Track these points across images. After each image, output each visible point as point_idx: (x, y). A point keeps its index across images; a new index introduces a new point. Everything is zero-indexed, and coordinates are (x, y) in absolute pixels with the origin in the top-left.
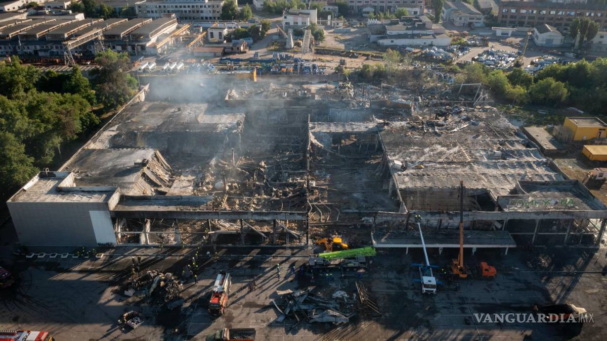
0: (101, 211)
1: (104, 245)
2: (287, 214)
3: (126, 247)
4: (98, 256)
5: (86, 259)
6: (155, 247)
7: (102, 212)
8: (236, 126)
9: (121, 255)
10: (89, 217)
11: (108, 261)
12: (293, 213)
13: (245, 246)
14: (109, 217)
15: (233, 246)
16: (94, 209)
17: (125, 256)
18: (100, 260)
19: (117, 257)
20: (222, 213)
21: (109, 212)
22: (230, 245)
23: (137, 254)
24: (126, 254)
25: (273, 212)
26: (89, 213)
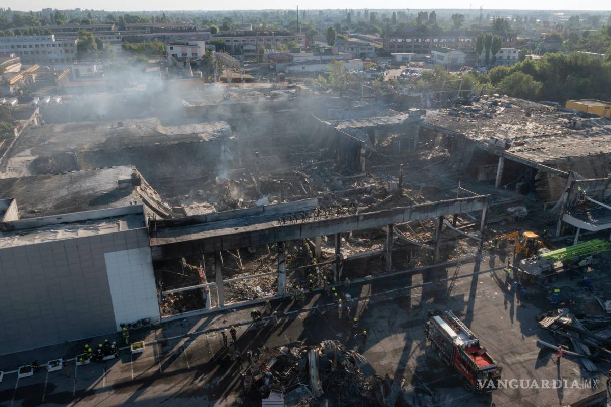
0: (131, 251)
1: (135, 325)
2: (462, 203)
3: (181, 320)
4: (135, 348)
5: (112, 362)
6: (239, 308)
7: (134, 252)
8: (231, 131)
9: (184, 337)
10: (104, 269)
11: (164, 354)
12: (472, 200)
13: (393, 274)
14: (149, 260)
15: (374, 278)
16: (115, 249)
17: (193, 337)
18: (143, 355)
19: (177, 343)
20: (365, 216)
21: (149, 250)
22: (369, 277)
23: (215, 326)
24: (192, 331)
25: (443, 203)
26: (103, 259)
